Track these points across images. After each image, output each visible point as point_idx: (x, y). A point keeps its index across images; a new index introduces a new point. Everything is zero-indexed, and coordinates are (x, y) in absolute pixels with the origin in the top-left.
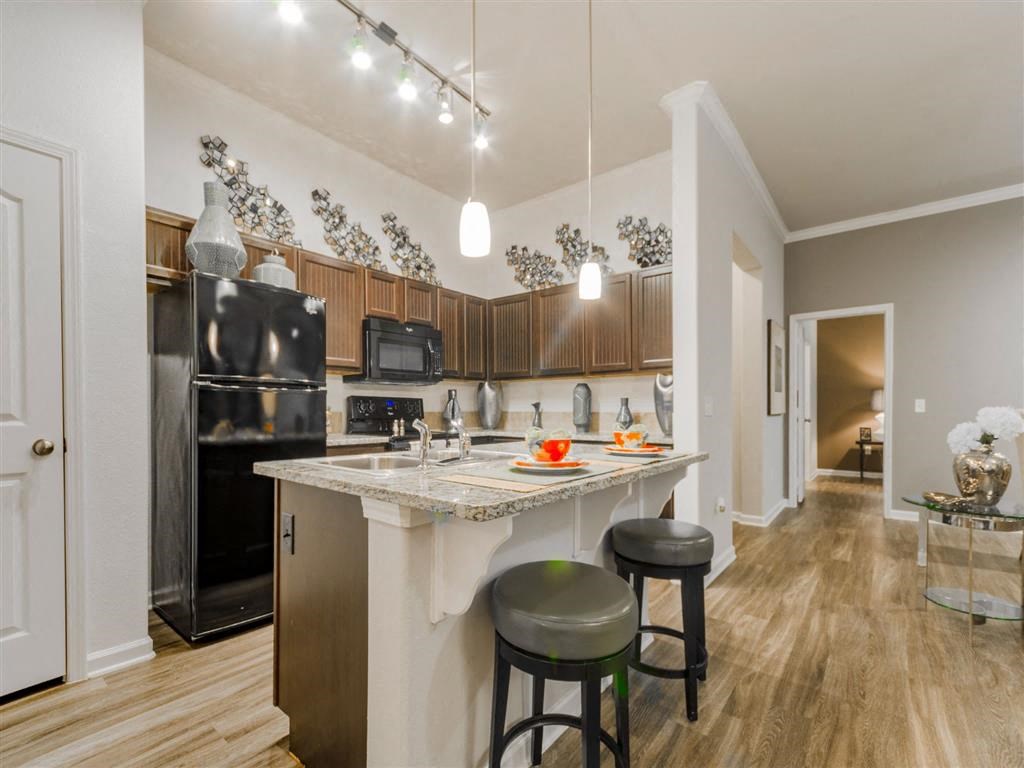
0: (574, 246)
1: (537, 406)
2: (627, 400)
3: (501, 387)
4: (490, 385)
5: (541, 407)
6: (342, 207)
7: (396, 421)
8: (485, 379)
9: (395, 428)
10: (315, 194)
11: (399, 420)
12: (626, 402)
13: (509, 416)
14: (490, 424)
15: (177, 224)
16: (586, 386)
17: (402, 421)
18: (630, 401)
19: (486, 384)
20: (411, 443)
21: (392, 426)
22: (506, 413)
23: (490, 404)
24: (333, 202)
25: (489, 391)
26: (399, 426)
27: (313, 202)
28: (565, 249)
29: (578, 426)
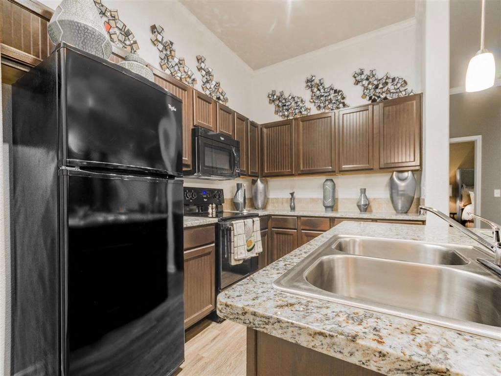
0: (319, 90)
1: (292, 194)
2: (365, 189)
3: (267, 182)
4: (261, 180)
5: (295, 195)
6: (172, 43)
7: (210, 205)
8: (258, 177)
9: (210, 211)
10: (153, 28)
11: (212, 204)
12: (363, 191)
13: (270, 201)
14: (260, 206)
15: (39, 11)
16: (332, 180)
17: (214, 205)
18: (367, 190)
19: (259, 179)
20: (233, 222)
21: (208, 209)
22: (268, 198)
23: (261, 193)
24: (167, 37)
25: (260, 184)
26: (212, 209)
27: (151, 34)
28: (312, 91)
29: (326, 207)
